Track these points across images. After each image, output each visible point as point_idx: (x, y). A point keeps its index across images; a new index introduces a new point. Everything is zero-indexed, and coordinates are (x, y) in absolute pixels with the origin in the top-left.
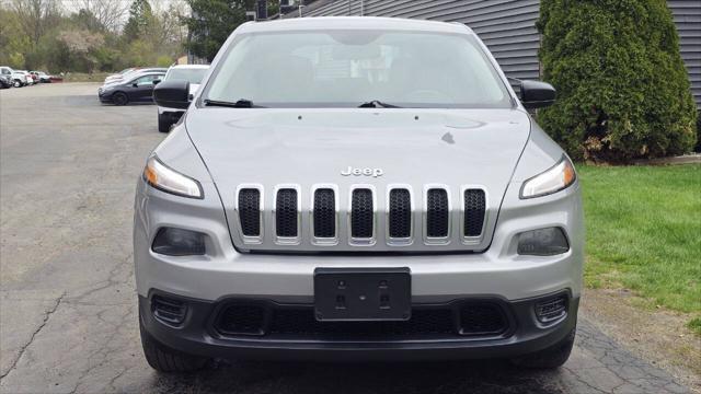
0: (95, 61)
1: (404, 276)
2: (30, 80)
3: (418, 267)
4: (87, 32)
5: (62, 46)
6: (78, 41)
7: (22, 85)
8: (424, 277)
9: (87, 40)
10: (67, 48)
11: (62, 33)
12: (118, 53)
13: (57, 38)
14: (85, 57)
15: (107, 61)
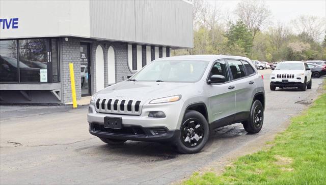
0: (305, 57)
1: (120, 120)
2: (268, 66)
3: (124, 118)
4: (302, 43)
5: (290, 50)
6: (297, 47)
7: (263, 69)
8: (125, 120)
9: (302, 47)
10: (292, 51)
11: (290, 44)
12: (317, 52)
13: (288, 46)
14: (300, 54)
15: (311, 57)
